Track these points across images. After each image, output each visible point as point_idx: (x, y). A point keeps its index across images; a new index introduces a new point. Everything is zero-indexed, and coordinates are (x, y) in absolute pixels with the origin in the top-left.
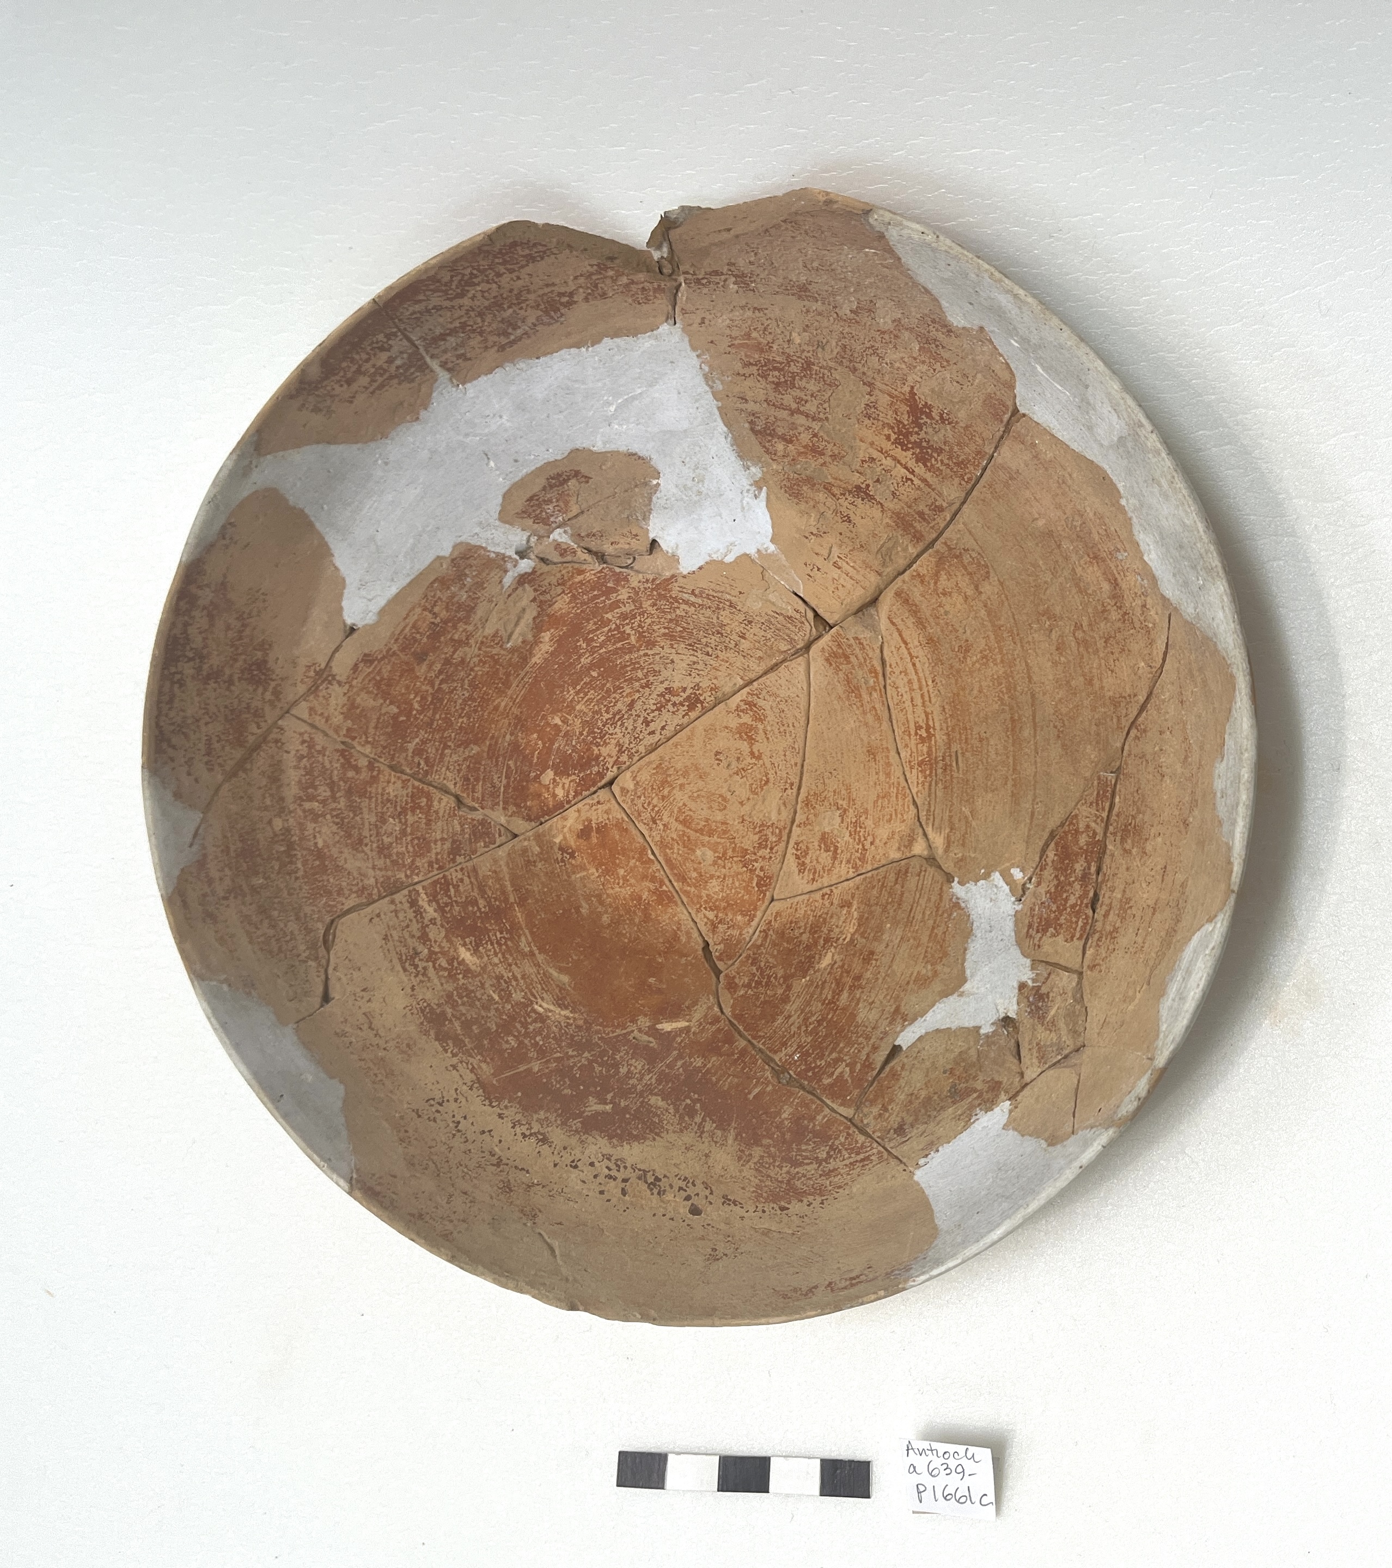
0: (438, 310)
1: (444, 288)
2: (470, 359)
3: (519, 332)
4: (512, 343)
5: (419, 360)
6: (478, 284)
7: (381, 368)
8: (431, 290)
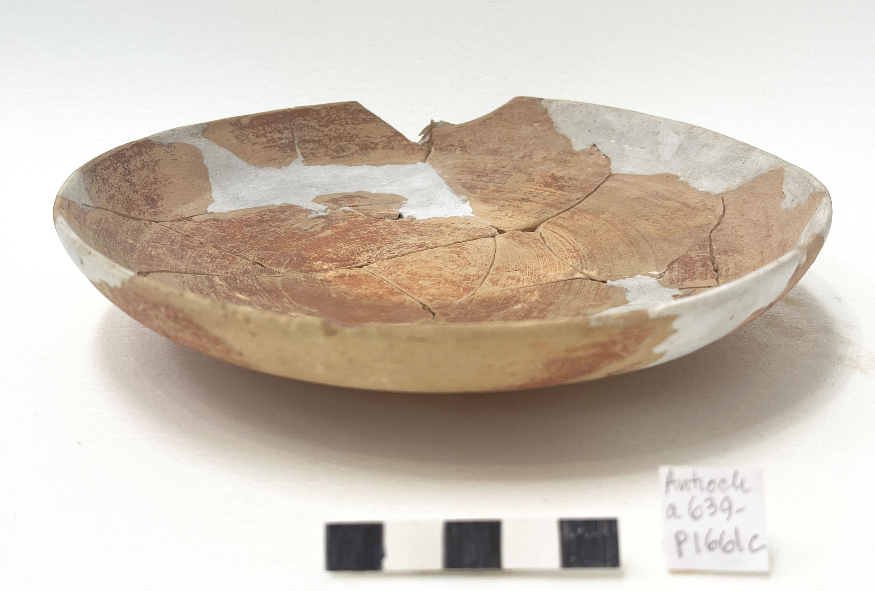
0: (312, 128)
1: (320, 119)
2: (316, 157)
3: (344, 154)
4: (339, 157)
5: (292, 145)
6: (336, 124)
7: (274, 139)
8: (313, 117)
